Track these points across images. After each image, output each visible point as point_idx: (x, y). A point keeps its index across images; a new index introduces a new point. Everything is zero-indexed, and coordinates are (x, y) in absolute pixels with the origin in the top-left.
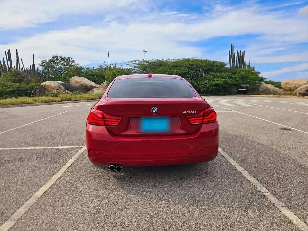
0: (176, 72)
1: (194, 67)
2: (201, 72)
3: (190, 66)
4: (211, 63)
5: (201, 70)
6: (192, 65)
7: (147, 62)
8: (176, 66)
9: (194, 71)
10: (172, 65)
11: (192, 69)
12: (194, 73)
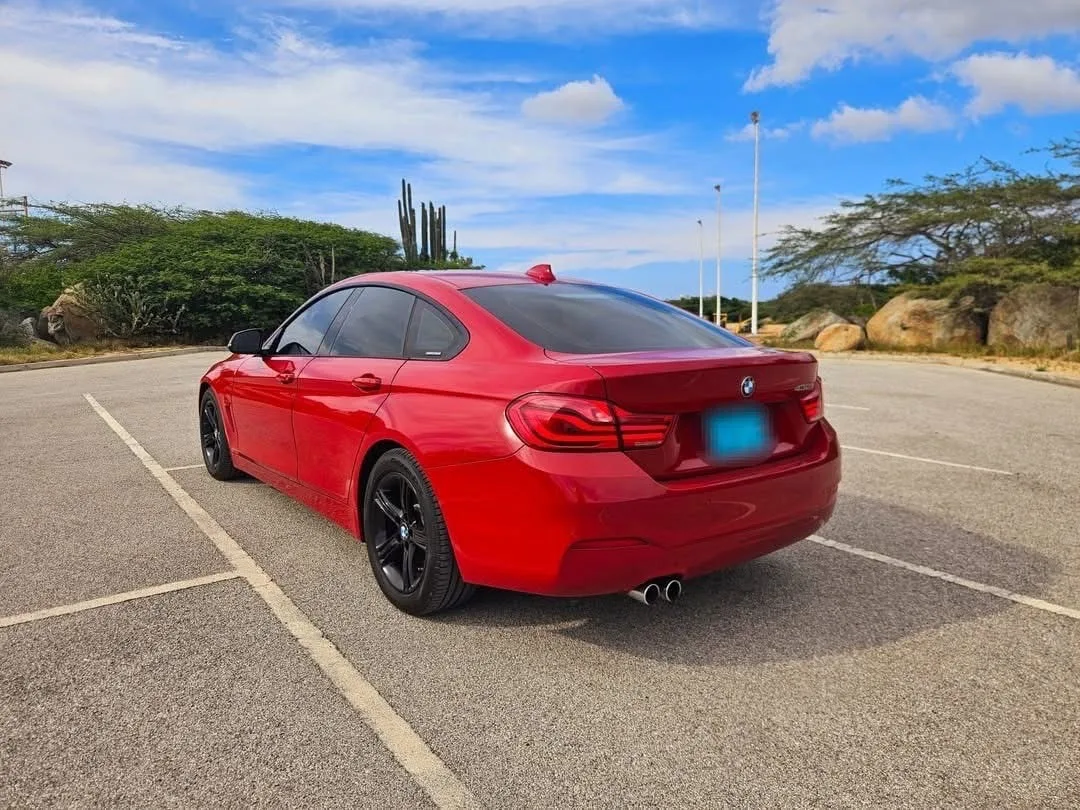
0: (225, 261)
1: (293, 245)
2: (322, 266)
3: (279, 242)
4: (351, 237)
5: (321, 258)
6: (284, 238)
7: (74, 212)
8: (220, 239)
9: (296, 261)
10: (199, 231)
11: (287, 254)
12: (299, 270)
